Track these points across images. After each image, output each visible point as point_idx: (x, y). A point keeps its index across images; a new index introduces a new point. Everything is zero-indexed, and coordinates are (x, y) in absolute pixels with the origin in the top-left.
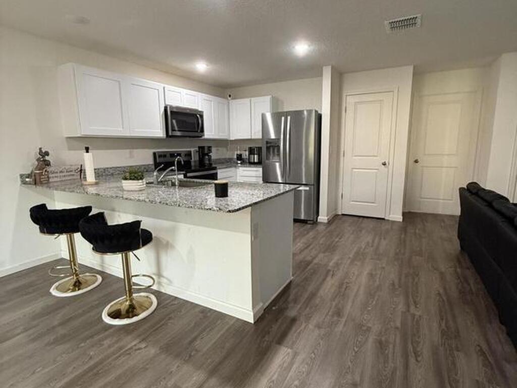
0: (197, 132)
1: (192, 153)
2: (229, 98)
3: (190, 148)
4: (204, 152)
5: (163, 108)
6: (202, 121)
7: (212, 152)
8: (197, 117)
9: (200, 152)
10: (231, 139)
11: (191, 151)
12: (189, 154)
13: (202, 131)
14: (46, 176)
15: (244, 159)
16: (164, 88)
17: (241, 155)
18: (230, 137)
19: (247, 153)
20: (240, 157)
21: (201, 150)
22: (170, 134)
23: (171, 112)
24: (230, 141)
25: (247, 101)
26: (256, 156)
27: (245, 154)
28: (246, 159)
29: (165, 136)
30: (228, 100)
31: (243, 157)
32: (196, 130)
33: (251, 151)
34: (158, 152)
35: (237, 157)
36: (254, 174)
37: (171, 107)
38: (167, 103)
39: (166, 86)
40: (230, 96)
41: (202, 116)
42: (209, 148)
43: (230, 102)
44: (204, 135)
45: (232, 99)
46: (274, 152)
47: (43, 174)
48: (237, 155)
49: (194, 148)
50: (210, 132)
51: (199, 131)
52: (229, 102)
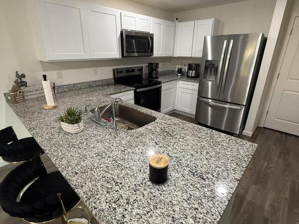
0: (148, 52)
1: (144, 67)
2: (176, 21)
3: (142, 64)
4: (153, 67)
5: (120, 33)
6: (152, 43)
7: (158, 68)
8: (148, 39)
9: (150, 67)
10: (175, 56)
11: (142, 67)
12: (141, 69)
13: (152, 51)
14: (22, 96)
15: (183, 72)
16: (121, 13)
17: (181, 69)
18: (174, 55)
19: (187, 68)
20: (180, 71)
21: (150, 65)
22: (125, 55)
23: (126, 36)
24: (174, 57)
25: (191, 23)
26: (193, 71)
27: (185, 68)
28: (185, 72)
29: (121, 57)
30: (175, 22)
31: (182, 70)
32: (147, 51)
33: (190, 67)
34: (117, 69)
35: (178, 71)
36: (190, 87)
37: (127, 31)
38: (123, 28)
39: (123, 12)
40: (177, 19)
41: (152, 39)
42: (157, 64)
43: (177, 24)
44: (153, 55)
45: (178, 22)
46: (211, 72)
47: (18, 95)
48: (178, 69)
49: (145, 63)
50: (158, 51)
51: (149, 51)
52: (175, 24)
